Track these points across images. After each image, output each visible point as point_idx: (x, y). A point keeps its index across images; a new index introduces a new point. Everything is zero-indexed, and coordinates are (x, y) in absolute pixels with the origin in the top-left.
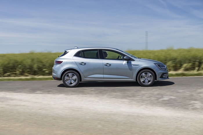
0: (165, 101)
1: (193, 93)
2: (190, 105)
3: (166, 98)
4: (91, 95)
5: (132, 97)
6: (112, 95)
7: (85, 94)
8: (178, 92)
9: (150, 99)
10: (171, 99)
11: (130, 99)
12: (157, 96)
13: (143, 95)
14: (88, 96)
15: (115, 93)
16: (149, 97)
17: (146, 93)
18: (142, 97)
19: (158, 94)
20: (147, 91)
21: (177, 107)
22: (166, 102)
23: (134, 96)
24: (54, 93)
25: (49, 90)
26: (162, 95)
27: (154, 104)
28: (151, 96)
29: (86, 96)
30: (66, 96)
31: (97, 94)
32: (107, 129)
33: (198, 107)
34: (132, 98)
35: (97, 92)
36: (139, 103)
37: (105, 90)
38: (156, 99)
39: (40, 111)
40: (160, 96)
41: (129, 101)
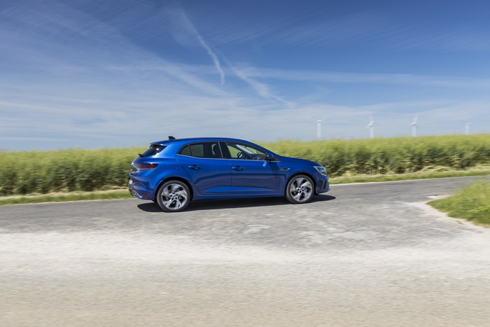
0: (254, 233)
1: (293, 218)
2: (302, 238)
3: (254, 229)
4: (112, 231)
5: (192, 230)
6: (154, 229)
7: (100, 229)
8: (268, 217)
9: (226, 232)
10: (263, 229)
11: (190, 234)
12: (237, 226)
13: (211, 225)
14: (108, 232)
15: (156, 225)
16: (224, 228)
17: (213, 222)
18: (211, 229)
19: (236, 222)
20: (213, 218)
21: (283, 243)
22: (259, 236)
23: (194, 228)
24: (33, 231)
25: (22, 224)
26: (242, 223)
27: (240, 241)
28: (226, 227)
29: (104, 234)
30: (63, 236)
31: (122, 227)
32: (181, 297)
33: (320, 242)
34: (193, 232)
35: (120, 224)
36: (211, 241)
37: (135, 220)
38: (237, 231)
39: (21, 270)
40: (242, 226)
41: (192, 237)
